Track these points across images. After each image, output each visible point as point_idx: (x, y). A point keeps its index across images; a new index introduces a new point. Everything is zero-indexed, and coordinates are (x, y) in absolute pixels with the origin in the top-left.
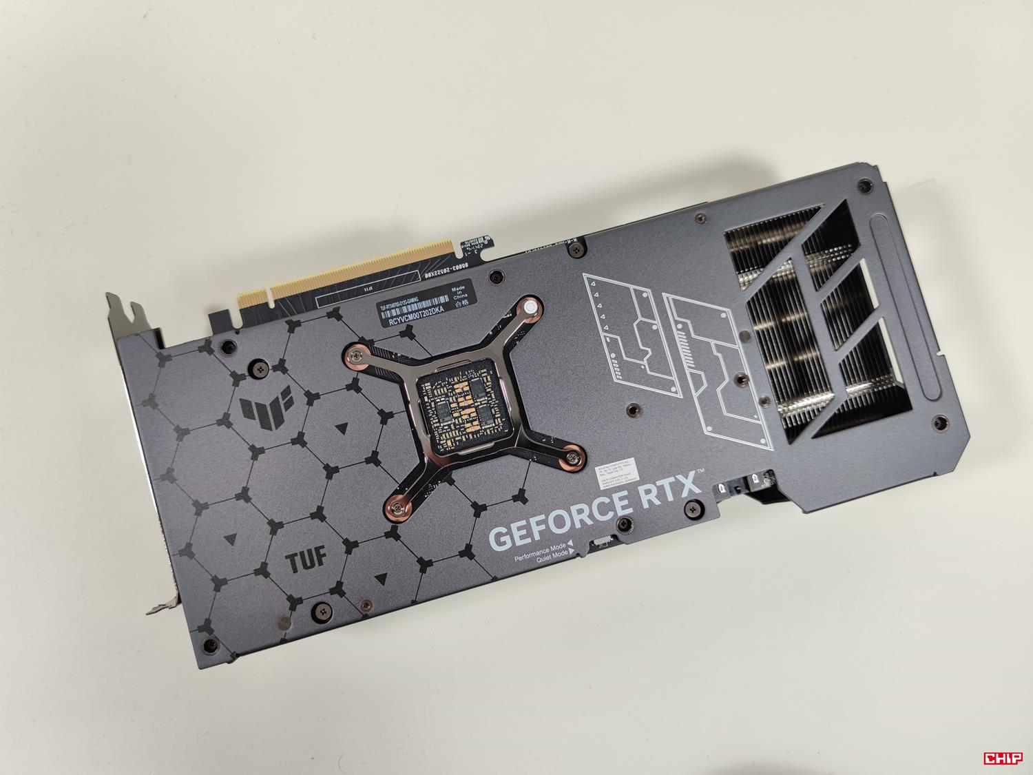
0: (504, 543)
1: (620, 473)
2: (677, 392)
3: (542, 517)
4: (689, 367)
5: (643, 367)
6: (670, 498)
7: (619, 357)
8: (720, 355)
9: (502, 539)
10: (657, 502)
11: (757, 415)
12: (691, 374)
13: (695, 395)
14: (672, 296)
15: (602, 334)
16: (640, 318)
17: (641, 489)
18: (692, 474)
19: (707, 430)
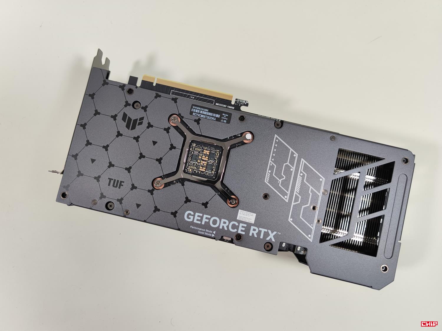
0: (190, 218)
1: (247, 217)
2: (286, 199)
3: (209, 217)
4: (296, 192)
5: (279, 182)
6: (262, 237)
7: (271, 173)
8: (311, 194)
9: (190, 216)
10: (256, 236)
11: (313, 225)
12: (296, 195)
13: (293, 204)
14: (304, 161)
15: (270, 161)
16: (288, 163)
18: (275, 233)
19: (290, 220)
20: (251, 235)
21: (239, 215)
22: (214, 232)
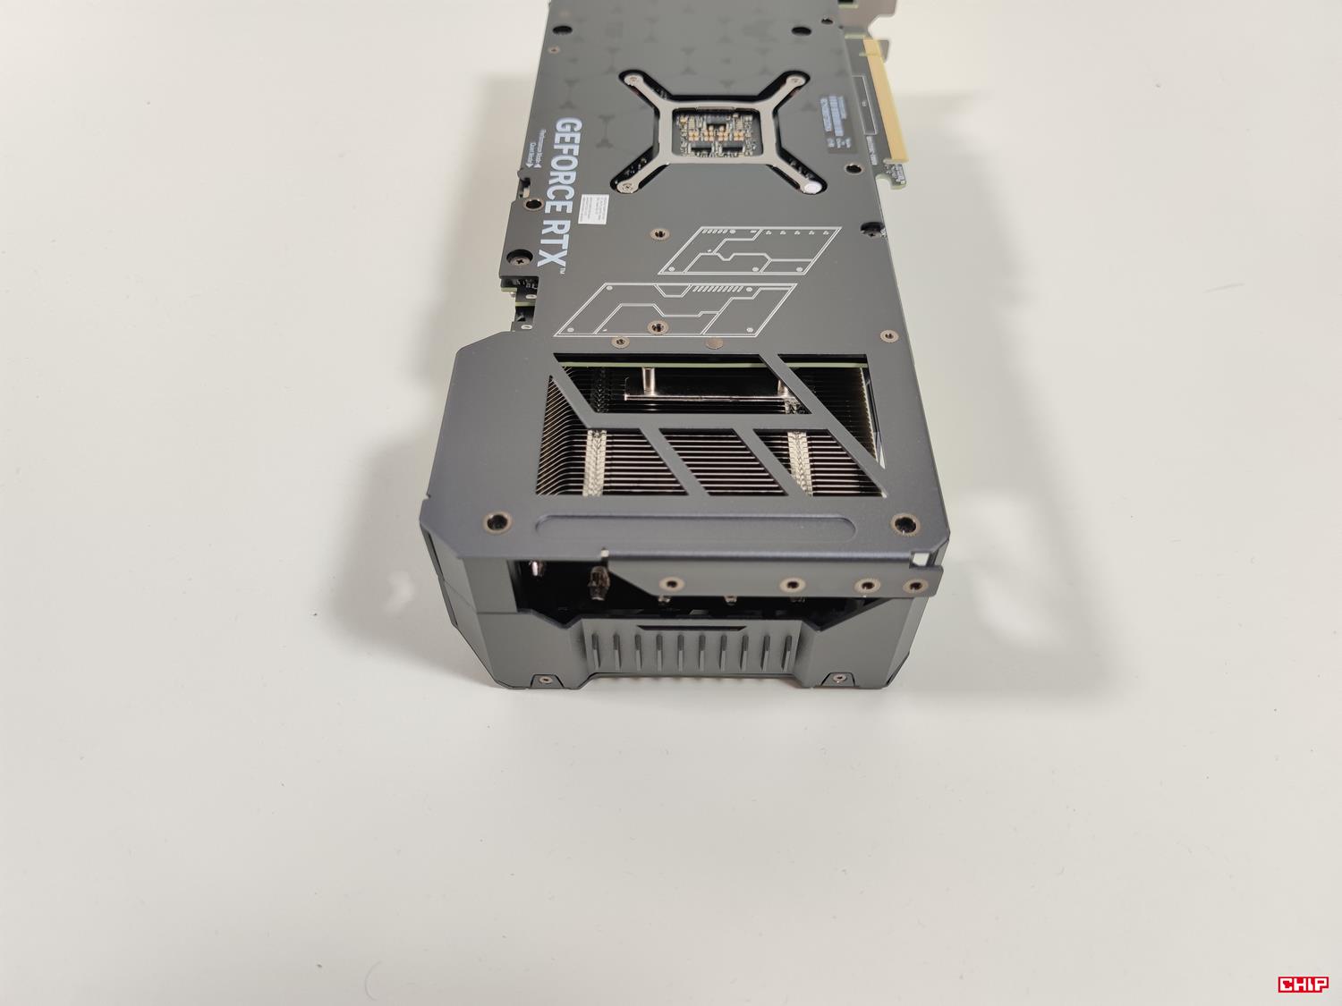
0: (563, 126)
1: (593, 211)
2: (667, 269)
3: (576, 153)
4: (694, 287)
5: (710, 251)
6: (543, 242)
7: (728, 235)
8: (700, 315)
9: (568, 126)
10: (545, 231)
11: (605, 333)
12: (685, 287)
13: (657, 285)
14: (790, 290)
15: (761, 229)
16: (770, 260)
17: (567, 224)
18: (563, 263)
19: (609, 286)
20: (545, 222)
21: (595, 197)
22: (538, 166)
